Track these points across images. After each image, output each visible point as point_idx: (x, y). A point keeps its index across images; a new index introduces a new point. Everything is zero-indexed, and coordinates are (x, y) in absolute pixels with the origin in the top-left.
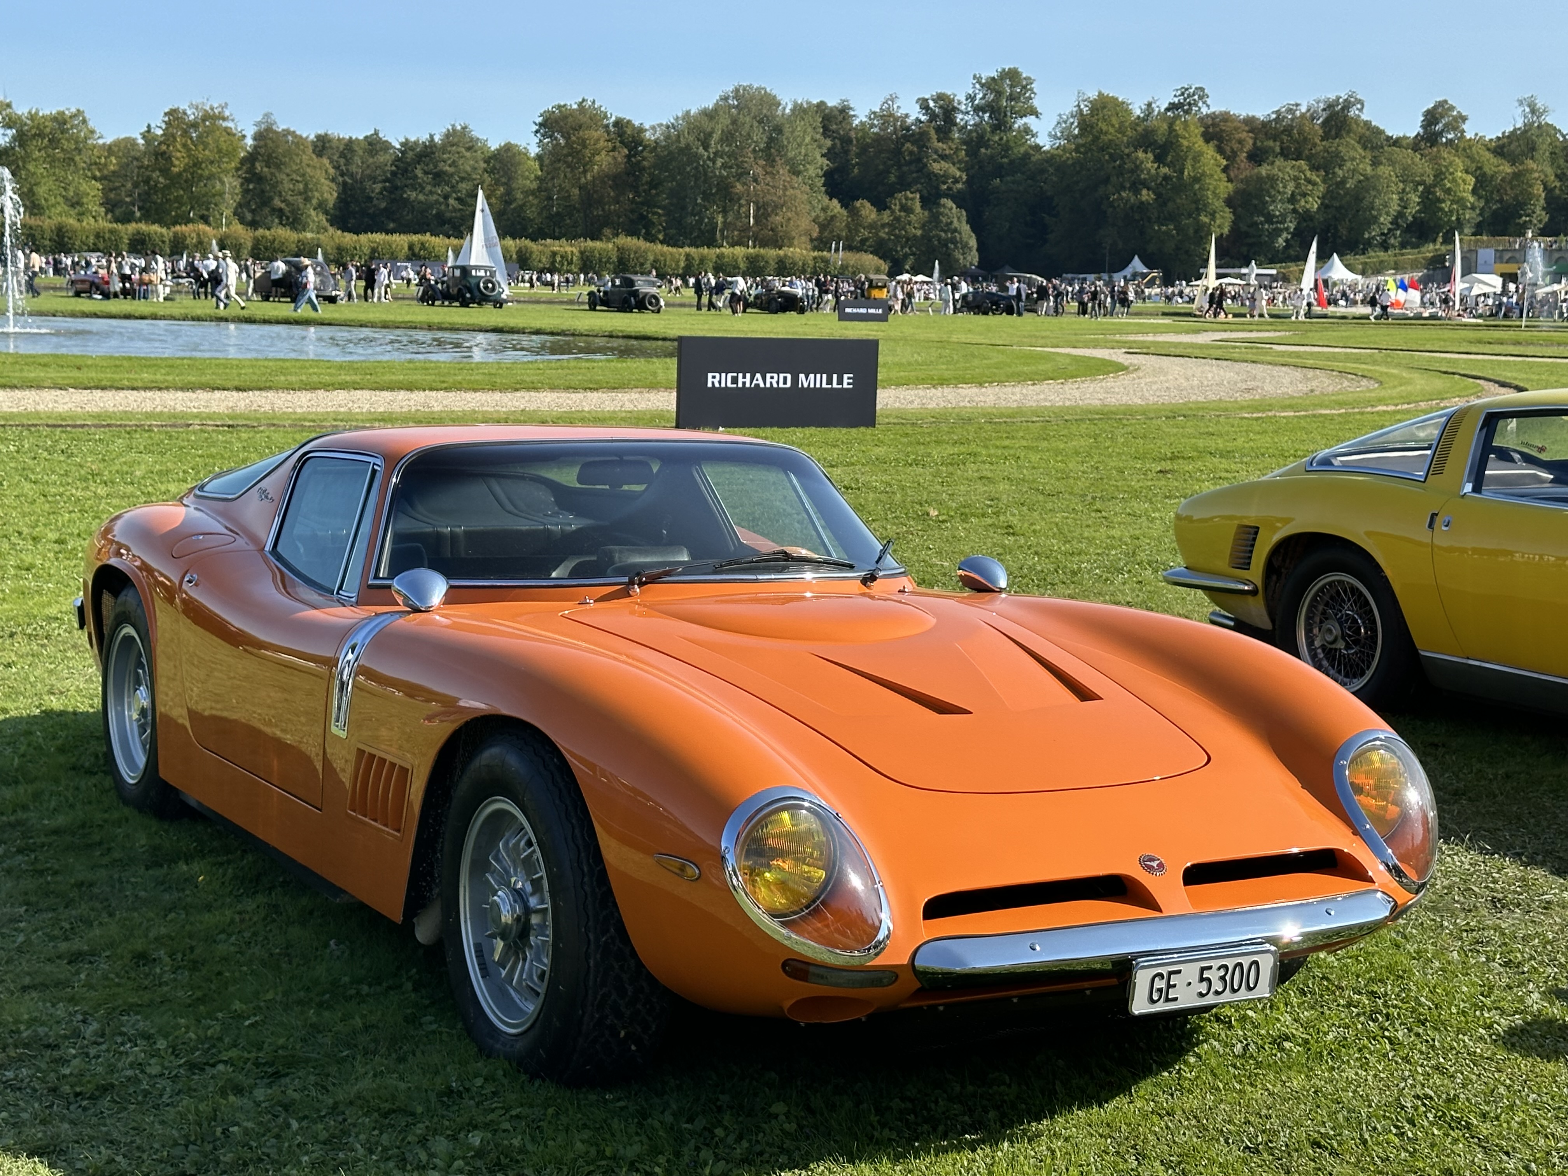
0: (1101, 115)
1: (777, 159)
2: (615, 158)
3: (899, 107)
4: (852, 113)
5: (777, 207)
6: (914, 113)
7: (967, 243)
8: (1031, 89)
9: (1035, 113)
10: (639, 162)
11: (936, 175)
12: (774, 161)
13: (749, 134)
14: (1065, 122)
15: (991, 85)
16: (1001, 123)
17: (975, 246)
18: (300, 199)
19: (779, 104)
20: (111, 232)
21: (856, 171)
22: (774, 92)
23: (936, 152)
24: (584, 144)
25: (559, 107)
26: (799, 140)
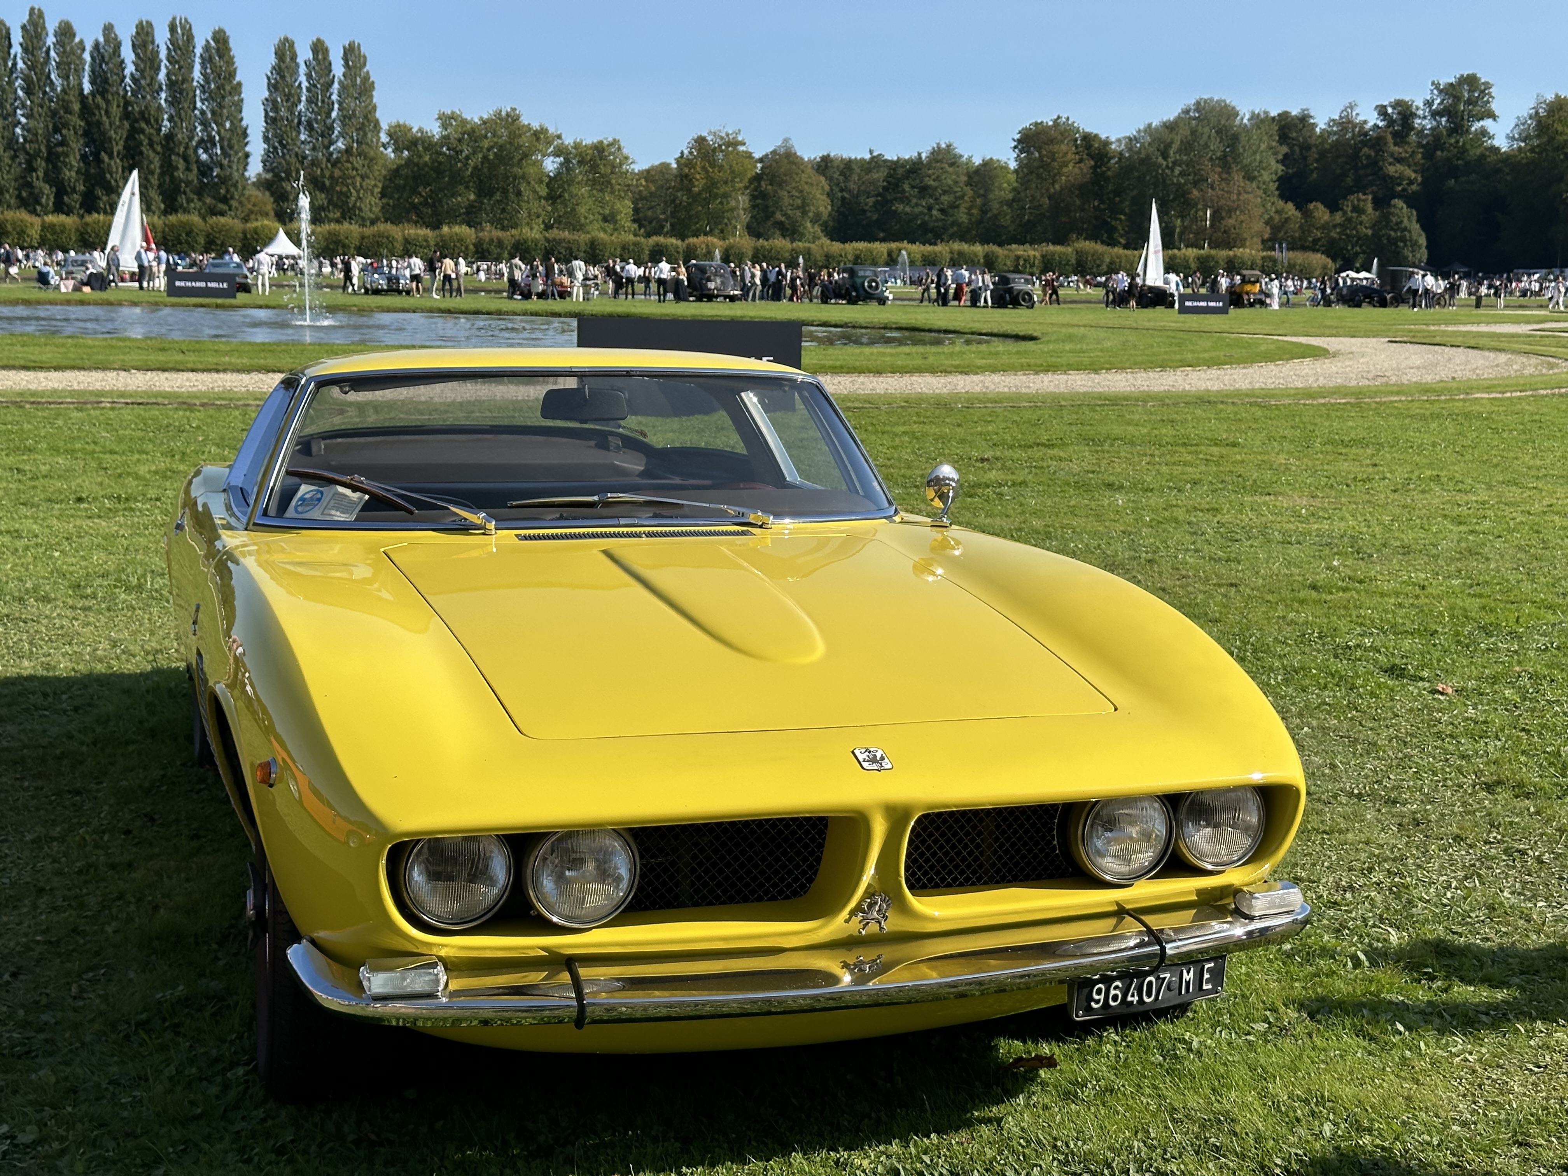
0: (1557, 117)
1: (1233, 166)
2: (1080, 168)
3: (1357, 114)
4: (1312, 121)
5: (1230, 211)
6: (1371, 119)
7: (1417, 241)
8: (1490, 94)
9: (1493, 116)
10: (1104, 172)
11: (1391, 177)
12: (1230, 168)
13: (1206, 144)
14: (1523, 124)
15: (1450, 91)
16: (1458, 127)
17: (1425, 244)
18: (798, 213)
19: (1237, 114)
20: (635, 244)
21: (1315, 175)
22: (1233, 104)
23: (1392, 155)
24: (1053, 156)
25: (1036, 124)
26: (1254, 148)
